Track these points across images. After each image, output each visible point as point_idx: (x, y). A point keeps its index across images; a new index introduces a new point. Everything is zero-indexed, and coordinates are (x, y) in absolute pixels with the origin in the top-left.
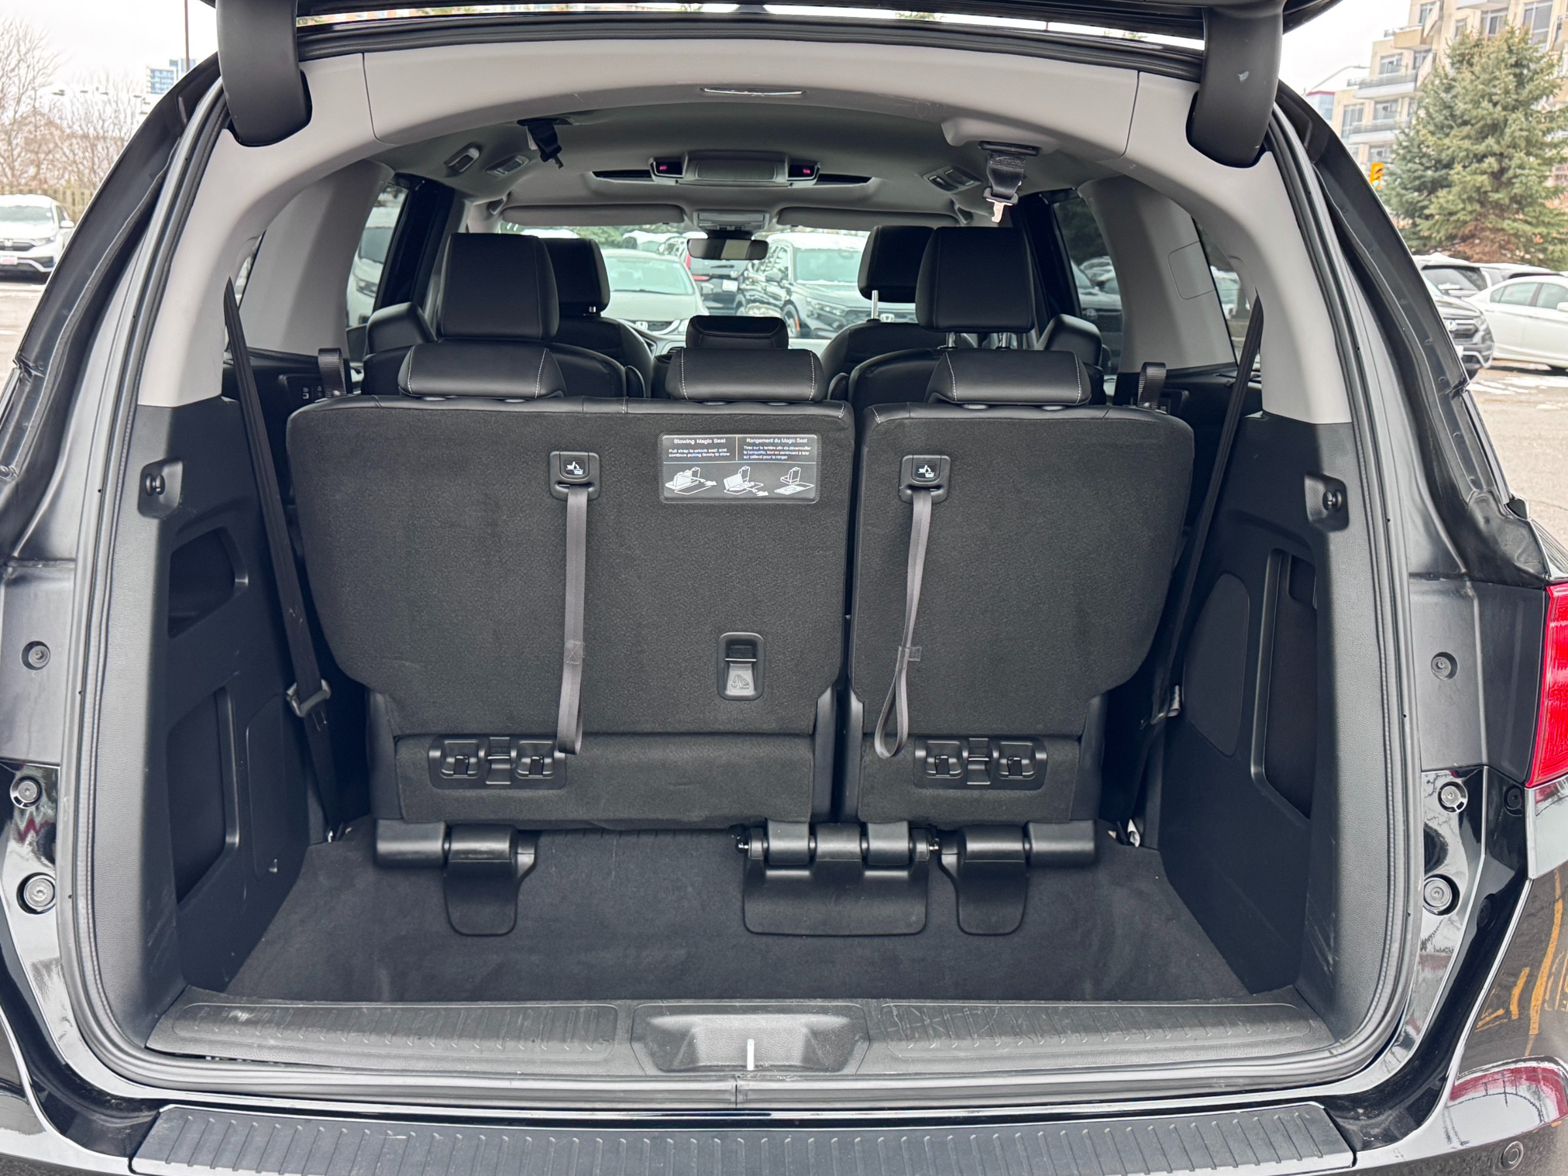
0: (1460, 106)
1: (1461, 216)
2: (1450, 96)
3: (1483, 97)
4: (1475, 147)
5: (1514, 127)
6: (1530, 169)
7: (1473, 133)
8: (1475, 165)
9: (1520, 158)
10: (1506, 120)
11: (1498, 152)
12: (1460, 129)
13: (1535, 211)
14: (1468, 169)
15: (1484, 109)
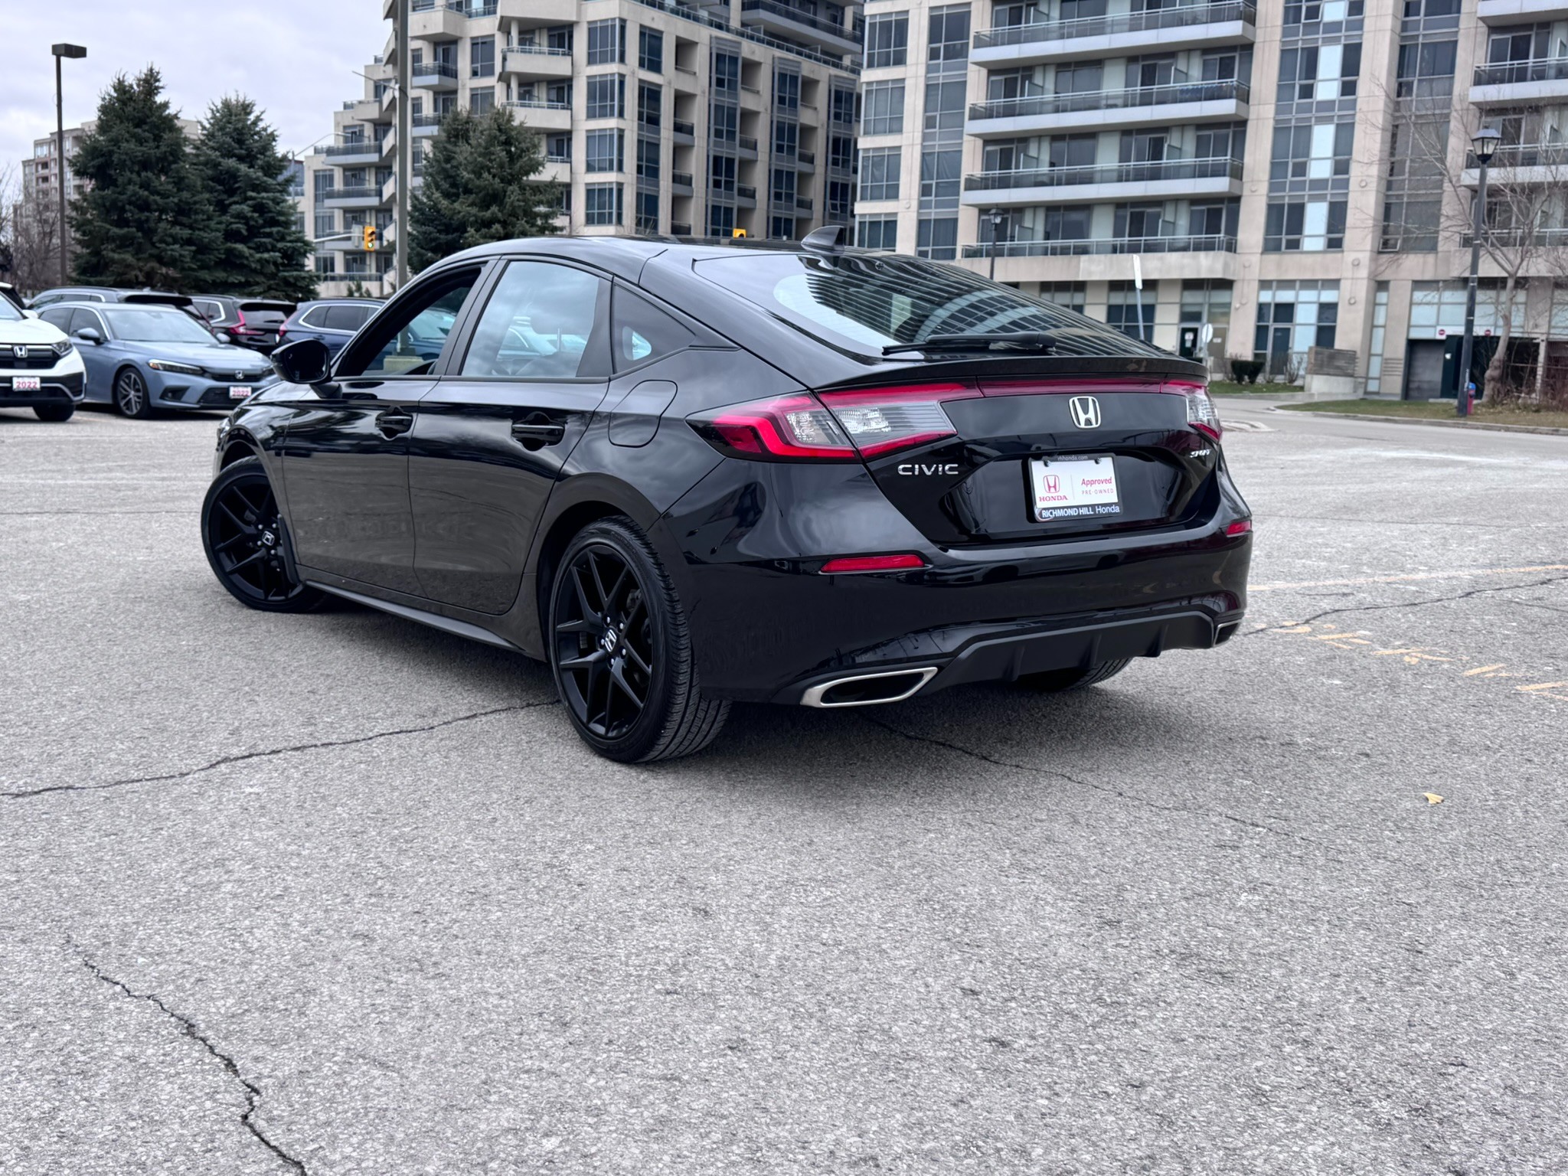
0: (464, 174)
2: (449, 166)
3: (482, 168)
4: (481, 214)
5: (512, 198)
7: (477, 201)
8: (484, 231)
9: (521, 225)
10: (505, 192)
11: (501, 219)
12: (467, 196)
15: (485, 180)
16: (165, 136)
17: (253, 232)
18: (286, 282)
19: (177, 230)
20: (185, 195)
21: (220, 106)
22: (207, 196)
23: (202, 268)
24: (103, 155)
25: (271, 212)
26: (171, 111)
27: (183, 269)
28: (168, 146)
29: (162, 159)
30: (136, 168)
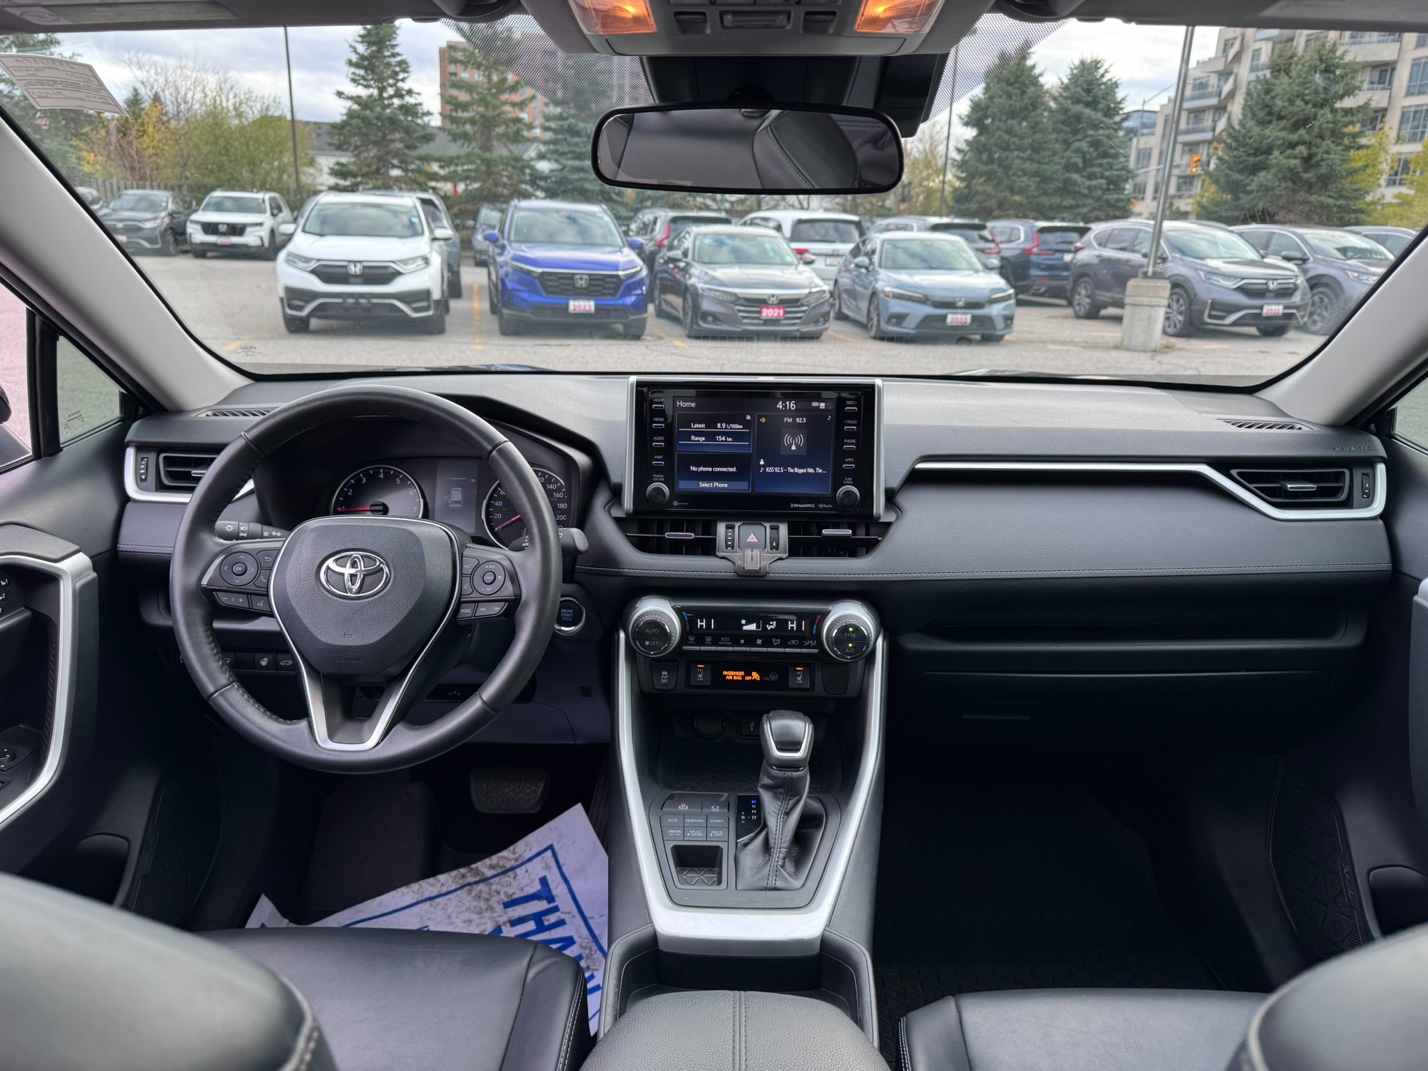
0: (1279, 103)
1: (1277, 192)
2: (1268, 97)
3: (1297, 97)
4: (1290, 137)
5: (1322, 120)
6: (1335, 154)
7: (1287, 126)
8: (1289, 152)
9: (1327, 145)
10: (1316, 115)
11: (1308, 141)
12: (1279, 122)
13: (1337, 187)
14: (1284, 154)
15: (1298, 106)
16: (1028, 91)
17: (1087, 163)
18: (1109, 204)
19: (1027, 165)
20: (1038, 136)
21: (1077, 63)
22: (1054, 136)
23: (1041, 195)
24: (982, 110)
25: (1104, 146)
26: (1037, 71)
27: (1028, 197)
28: (1029, 98)
29: (1025, 109)
30: (1004, 118)
